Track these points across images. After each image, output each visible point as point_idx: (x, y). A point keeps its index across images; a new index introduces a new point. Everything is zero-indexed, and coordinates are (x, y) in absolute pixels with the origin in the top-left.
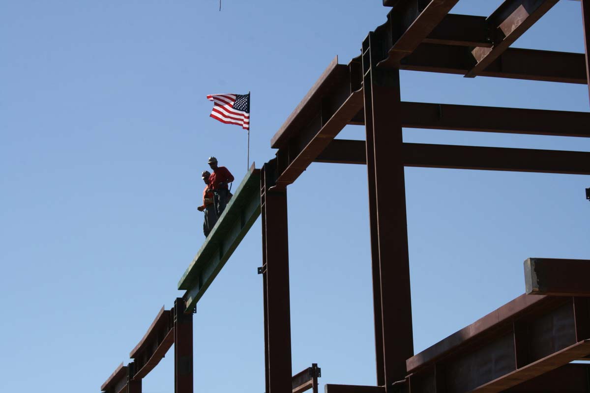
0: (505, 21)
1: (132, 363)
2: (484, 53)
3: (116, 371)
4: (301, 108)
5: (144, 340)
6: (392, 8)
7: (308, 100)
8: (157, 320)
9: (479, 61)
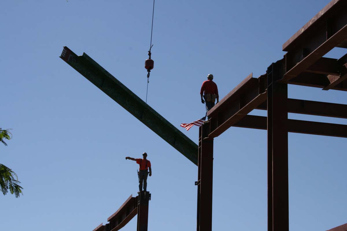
1: (108, 224)
3: (97, 227)
4: (228, 98)
5: (117, 213)
6: (287, 52)
7: (232, 94)
8: (127, 202)
9: (332, 82)
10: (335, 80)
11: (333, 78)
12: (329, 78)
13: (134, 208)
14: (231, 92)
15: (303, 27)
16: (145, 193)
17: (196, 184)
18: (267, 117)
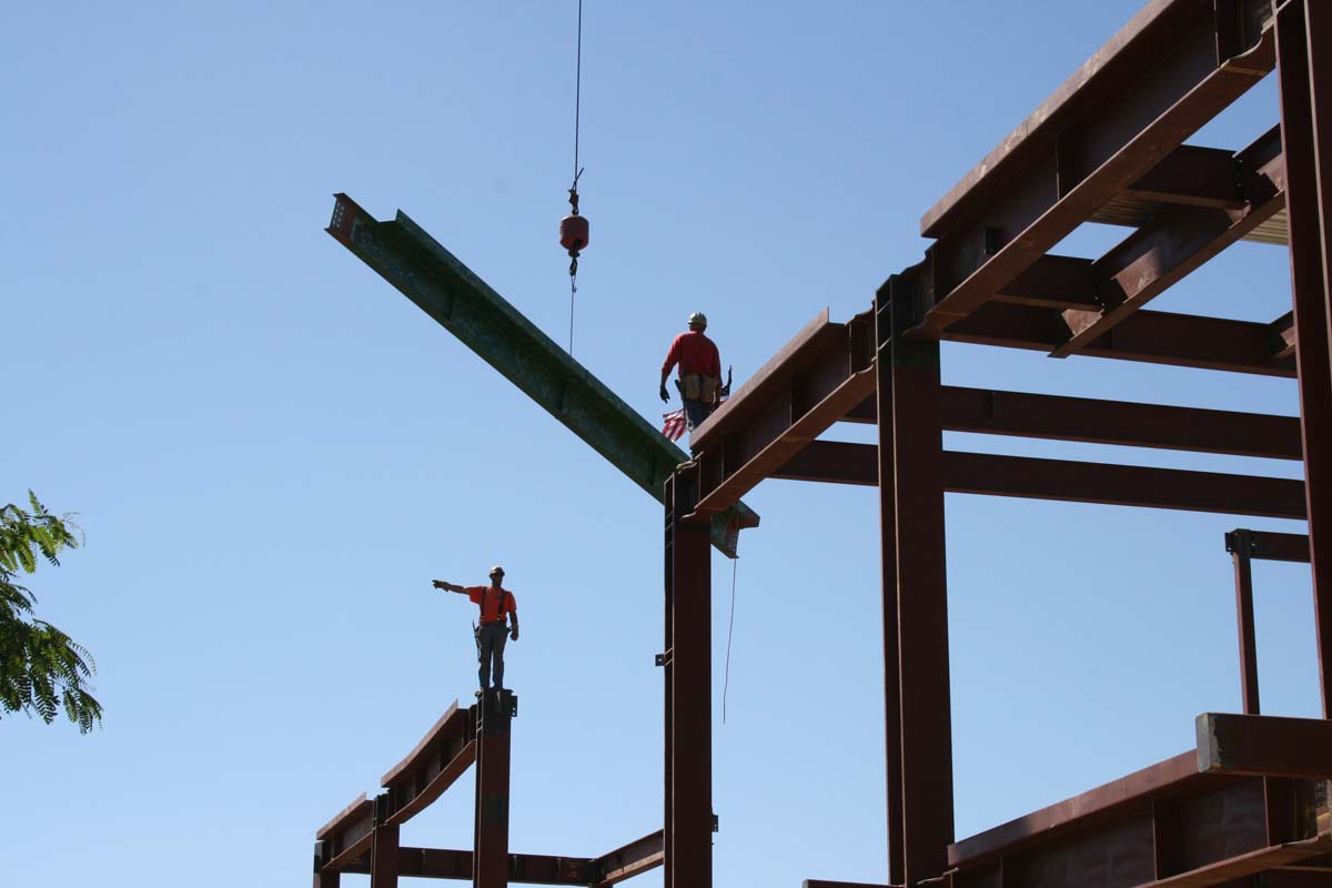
0: (1125, 270)
1: (384, 796)
2: (1085, 319)
3: (349, 807)
4: (753, 387)
5: (412, 758)
6: (934, 240)
7: (766, 376)
8: (441, 725)
9: (1077, 332)
10: (1089, 326)
11: (1081, 320)
12: (1068, 322)
13: (466, 743)
14: (761, 370)
15: (984, 162)
16: (498, 693)
17: (658, 664)
18: (876, 446)
